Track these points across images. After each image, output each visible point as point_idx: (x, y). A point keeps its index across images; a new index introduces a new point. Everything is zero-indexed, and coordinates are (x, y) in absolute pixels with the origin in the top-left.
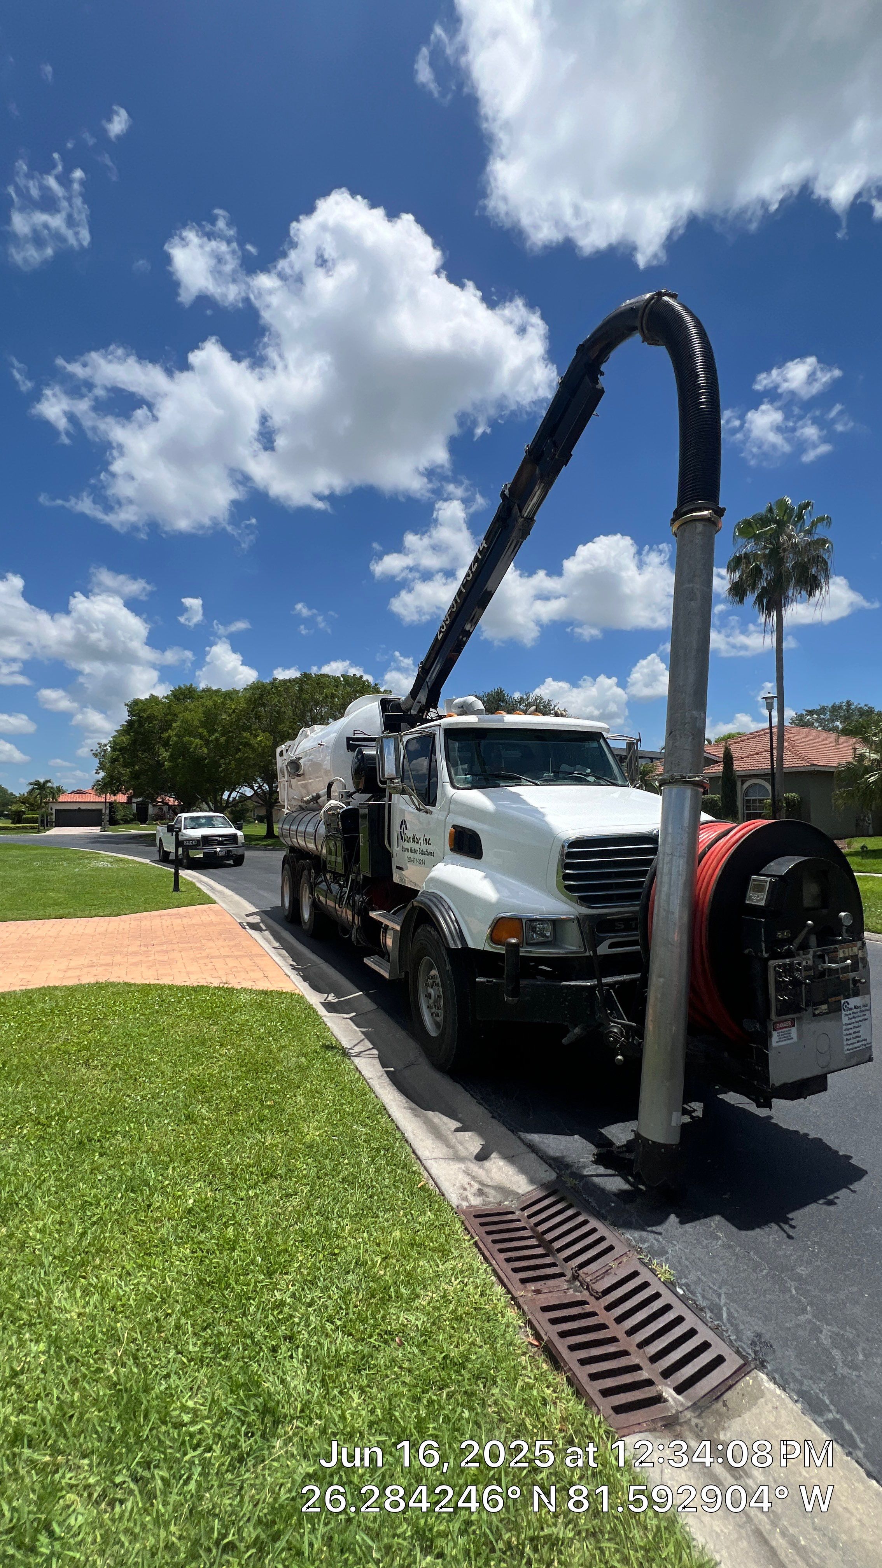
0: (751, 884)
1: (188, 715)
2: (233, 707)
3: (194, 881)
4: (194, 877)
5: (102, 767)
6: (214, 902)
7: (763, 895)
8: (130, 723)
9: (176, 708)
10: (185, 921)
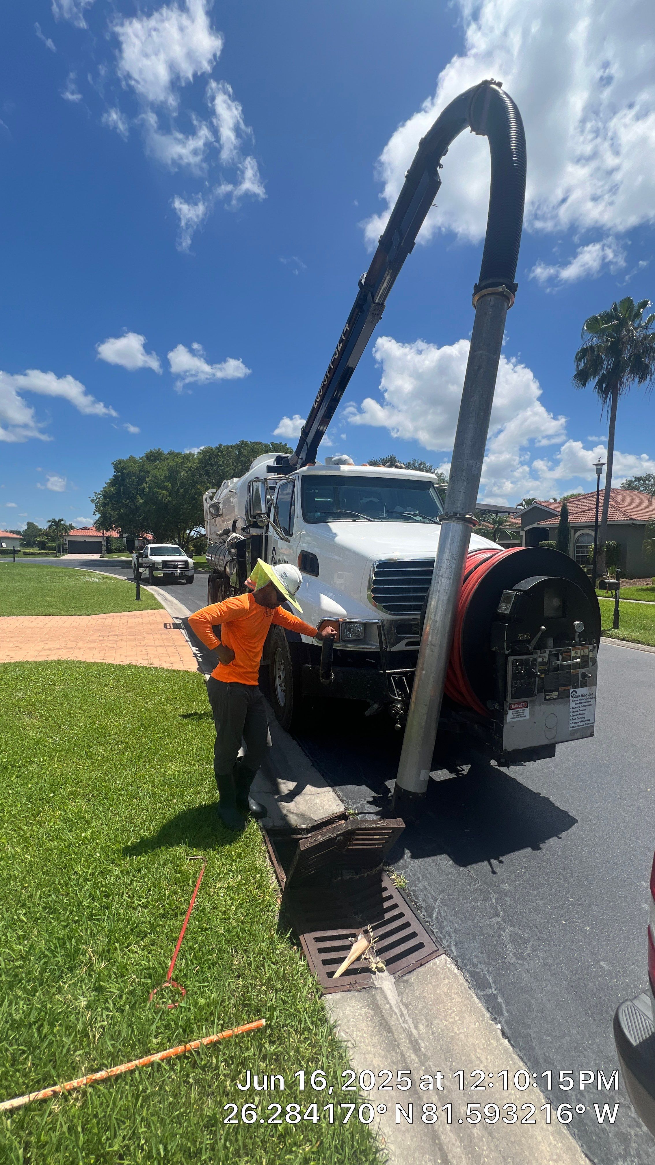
0: (503, 596)
1: (157, 472)
2: (189, 465)
3: (154, 593)
4: (155, 591)
5: (98, 510)
6: (163, 608)
7: (509, 606)
8: (116, 477)
9: (148, 467)
10: (137, 620)
